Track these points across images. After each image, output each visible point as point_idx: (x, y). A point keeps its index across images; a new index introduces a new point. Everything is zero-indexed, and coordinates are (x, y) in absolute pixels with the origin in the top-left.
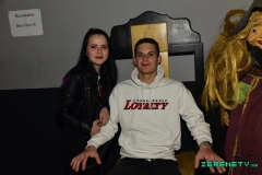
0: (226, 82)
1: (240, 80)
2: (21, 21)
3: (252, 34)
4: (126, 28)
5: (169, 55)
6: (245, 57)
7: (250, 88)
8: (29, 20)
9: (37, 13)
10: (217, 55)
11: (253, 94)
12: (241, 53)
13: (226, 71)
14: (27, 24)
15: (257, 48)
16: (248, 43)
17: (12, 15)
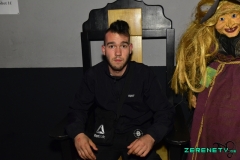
0: (195, 66)
1: (208, 65)
3: (220, 22)
4: (103, 12)
5: (143, 38)
6: (213, 43)
7: (216, 73)
10: (187, 41)
11: (219, 78)
12: (210, 40)
13: (195, 56)
15: (225, 36)
16: (216, 30)
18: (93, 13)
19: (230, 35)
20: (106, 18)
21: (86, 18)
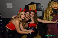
2: (9, 5)
8: (10, 5)
9: (11, 3)
14: (10, 6)
15: (54, 9)
17: (7, 4)
18: (26, 6)
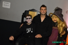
2: (5, 4)
8: (7, 4)
9: (10, 3)
17: (4, 2)
18: (26, 11)
19: (55, 22)
20: (28, 13)
21: (24, 12)
